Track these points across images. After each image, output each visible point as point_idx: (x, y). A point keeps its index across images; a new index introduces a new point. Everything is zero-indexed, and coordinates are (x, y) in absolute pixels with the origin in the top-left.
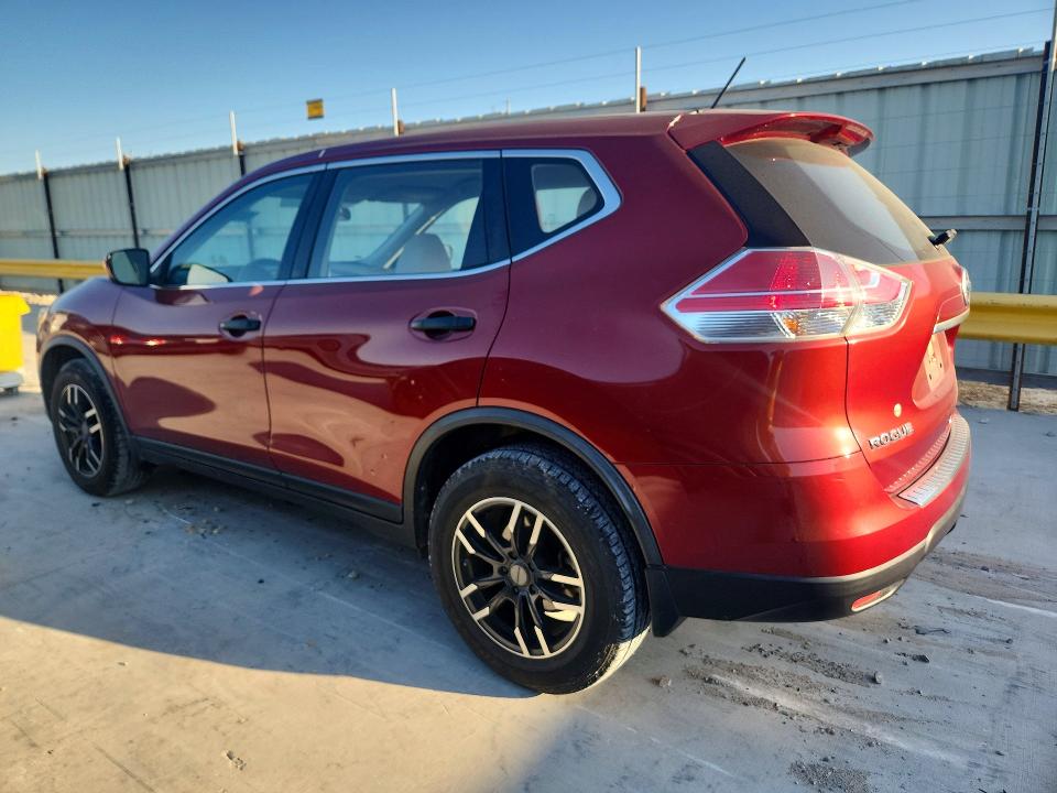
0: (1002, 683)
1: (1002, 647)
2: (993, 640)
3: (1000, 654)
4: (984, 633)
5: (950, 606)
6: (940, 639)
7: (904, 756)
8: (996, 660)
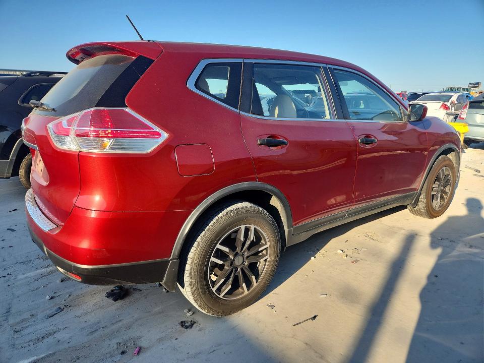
0: (13, 310)
1: (18, 328)
2: (23, 329)
3: (18, 323)
4: (30, 330)
5: (55, 335)
6: (49, 312)
7: (37, 269)
8: (19, 319)
